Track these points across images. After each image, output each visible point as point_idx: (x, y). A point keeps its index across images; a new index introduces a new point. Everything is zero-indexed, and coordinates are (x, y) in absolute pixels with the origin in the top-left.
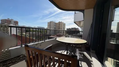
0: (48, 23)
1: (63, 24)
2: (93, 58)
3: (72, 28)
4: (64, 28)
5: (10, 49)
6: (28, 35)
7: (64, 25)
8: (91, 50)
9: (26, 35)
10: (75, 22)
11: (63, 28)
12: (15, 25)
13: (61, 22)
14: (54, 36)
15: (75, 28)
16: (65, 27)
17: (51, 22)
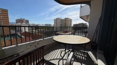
0: (55, 20)
1: (69, 20)
2: (99, 60)
3: (79, 24)
4: (71, 24)
5: (3, 48)
6: (37, 32)
7: (71, 20)
8: (98, 50)
9: (36, 32)
10: (80, 17)
11: (69, 24)
12: (27, 23)
13: (68, 18)
14: (60, 32)
15: (83, 23)
16: (72, 22)
17: (57, 19)
